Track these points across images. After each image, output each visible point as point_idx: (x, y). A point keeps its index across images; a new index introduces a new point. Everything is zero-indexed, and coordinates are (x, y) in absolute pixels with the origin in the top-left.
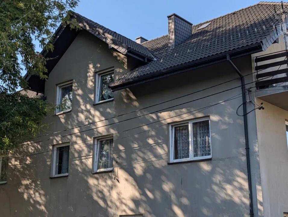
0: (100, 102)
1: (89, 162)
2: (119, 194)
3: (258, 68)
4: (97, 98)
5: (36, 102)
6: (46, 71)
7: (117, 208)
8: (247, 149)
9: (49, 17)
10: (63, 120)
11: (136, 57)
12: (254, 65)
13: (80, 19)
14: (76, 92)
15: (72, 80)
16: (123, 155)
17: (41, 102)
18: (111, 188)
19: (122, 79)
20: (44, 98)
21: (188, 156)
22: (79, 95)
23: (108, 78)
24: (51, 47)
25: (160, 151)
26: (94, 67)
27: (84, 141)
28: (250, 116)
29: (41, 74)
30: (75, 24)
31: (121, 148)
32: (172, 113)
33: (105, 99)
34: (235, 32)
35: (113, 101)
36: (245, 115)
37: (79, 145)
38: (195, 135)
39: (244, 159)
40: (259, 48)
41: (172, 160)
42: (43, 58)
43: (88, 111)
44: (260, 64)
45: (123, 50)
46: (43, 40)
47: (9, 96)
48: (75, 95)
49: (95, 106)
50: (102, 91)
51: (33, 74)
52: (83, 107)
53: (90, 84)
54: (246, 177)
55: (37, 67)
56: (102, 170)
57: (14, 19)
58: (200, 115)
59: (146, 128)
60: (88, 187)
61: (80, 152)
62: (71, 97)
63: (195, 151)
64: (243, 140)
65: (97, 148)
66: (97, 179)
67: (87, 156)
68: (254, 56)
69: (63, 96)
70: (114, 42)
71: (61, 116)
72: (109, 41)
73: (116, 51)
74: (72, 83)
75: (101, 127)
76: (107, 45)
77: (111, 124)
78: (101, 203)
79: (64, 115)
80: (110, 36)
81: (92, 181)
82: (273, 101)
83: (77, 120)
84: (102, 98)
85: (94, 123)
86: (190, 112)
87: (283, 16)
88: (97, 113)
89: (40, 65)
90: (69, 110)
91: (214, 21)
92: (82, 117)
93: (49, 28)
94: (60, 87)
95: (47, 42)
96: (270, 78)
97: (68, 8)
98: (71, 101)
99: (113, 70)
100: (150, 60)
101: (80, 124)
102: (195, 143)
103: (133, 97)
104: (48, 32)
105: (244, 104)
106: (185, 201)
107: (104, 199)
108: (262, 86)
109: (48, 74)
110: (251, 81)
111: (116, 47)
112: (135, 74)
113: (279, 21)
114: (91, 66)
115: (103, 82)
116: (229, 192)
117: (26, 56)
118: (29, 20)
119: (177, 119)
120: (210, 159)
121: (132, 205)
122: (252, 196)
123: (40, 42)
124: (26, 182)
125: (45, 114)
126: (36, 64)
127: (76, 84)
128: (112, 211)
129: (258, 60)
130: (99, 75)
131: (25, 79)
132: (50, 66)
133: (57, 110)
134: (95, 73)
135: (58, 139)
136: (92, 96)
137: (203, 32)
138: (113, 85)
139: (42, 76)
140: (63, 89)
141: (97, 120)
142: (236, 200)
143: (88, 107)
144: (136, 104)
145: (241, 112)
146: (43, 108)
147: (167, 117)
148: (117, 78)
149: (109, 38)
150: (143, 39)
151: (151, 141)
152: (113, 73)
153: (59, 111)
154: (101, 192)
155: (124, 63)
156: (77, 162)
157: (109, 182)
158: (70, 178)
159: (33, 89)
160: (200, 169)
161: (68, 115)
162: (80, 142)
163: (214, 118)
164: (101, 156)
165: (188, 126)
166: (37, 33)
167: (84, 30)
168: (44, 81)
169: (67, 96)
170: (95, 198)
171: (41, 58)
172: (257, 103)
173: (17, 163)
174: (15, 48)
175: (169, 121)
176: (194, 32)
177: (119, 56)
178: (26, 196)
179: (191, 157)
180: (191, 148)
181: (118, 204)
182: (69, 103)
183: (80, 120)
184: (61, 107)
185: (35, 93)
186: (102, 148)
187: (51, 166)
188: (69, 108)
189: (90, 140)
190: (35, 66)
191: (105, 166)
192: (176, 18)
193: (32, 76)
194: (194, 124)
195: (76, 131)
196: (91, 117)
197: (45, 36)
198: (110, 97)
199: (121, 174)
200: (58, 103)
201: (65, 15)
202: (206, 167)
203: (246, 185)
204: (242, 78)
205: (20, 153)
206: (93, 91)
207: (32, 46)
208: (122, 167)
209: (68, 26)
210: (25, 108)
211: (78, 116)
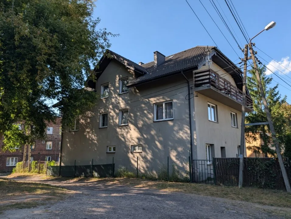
0: (122, 93)
1: (117, 121)
2: (131, 135)
3: (196, 77)
4: (121, 91)
5: (92, 93)
6: (96, 78)
7: (130, 142)
8: (190, 115)
9: (97, 53)
10: (104, 102)
11: (139, 72)
12: (194, 76)
13: (112, 53)
14: (110, 88)
15: (108, 83)
16: (133, 118)
17: (94, 93)
18: (127, 133)
19: (132, 82)
20: (95, 91)
21: (163, 118)
22: (112, 90)
23: (126, 82)
24: (98, 67)
25: (150, 116)
26: (119, 76)
27: (115, 111)
28: (191, 100)
29: (94, 80)
30: (109, 56)
31: (132, 115)
32: (155, 99)
33: (124, 92)
34: (186, 60)
35: (128, 92)
36: (189, 99)
37: (112, 113)
38: (166, 109)
39: (188, 119)
40: (196, 68)
41: (155, 120)
42: (95, 72)
43: (116, 98)
44: (197, 75)
45: (132, 68)
46: (95, 63)
47: (79, 90)
48: (110, 90)
49: (119, 95)
50: (123, 88)
51: (90, 79)
52: (114, 96)
53: (117, 85)
54: (189, 127)
55: (92, 77)
56: (123, 125)
57: (81, 53)
58: (169, 99)
59: (143, 105)
60: (117, 133)
61: (113, 117)
62: (108, 91)
63: (166, 116)
64: (188, 111)
65: (120, 115)
66: (121, 129)
67: (116, 118)
68: (194, 71)
69: (104, 90)
70: (128, 64)
71: (103, 100)
72: (126, 64)
73: (129, 69)
74: (108, 84)
75: (122, 105)
76: (125, 66)
77: (127, 103)
78: (123, 139)
79: (105, 99)
80: (126, 62)
81: (118, 130)
82: (203, 93)
83: (111, 102)
84: (123, 91)
85: (119, 103)
86: (163, 98)
87: (208, 53)
88: (121, 99)
89: (93, 76)
90: (107, 97)
91: (176, 55)
92: (113, 100)
93: (97, 57)
94: (103, 86)
95: (96, 64)
96: (201, 82)
97: (106, 48)
98: (108, 93)
99: (128, 78)
100: (145, 73)
101: (112, 104)
102: (166, 112)
103: (138, 91)
104: (96, 60)
105: (189, 94)
106: (161, 139)
107: (124, 137)
108: (197, 86)
109: (97, 80)
110: (192, 84)
111: (129, 67)
112: (138, 80)
113: (206, 55)
114: (117, 76)
115: (123, 84)
116: (181, 134)
117: (86, 71)
118: (88, 54)
119: (158, 101)
120: (173, 120)
121: (137, 140)
122: (191, 137)
123: (93, 64)
124: (87, 130)
125: (96, 99)
126: (91, 75)
127: (110, 85)
128: (128, 143)
129: (196, 74)
130: (121, 80)
131: (87, 82)
132: (98, 76)
133: (102, 97)
134: (119, 79)
135: (102, 110)
136: (118, 91)
137: (170, 60)
138: (127, 85)
139: (94, 81)
140: (104, 87)
141: (120, 102)
142: (184, 138)
143: (116, 95)
144: (139, 94)
145: (187, 98)
146: (95, 96)
147: (153, 100)
148: (130, 82)
149: (126, 63)
150: (142, 63)
151: (145, 112)
152: (128, 79)
153: (103, 97)
154: (123, 135)
155: (133, 75)
156: (112, 121)
157: (126, 130)
158: (108, 128)
159: (90, 87)
160: (168, 124)
161: (107, 99)
162: (112, 112)
163: (175, 101)
164: (123, 118)
165: (162, 105)
166: (91, 60)
167: (114, 59)
168: (95, 83)
169: (106, 90)
170: (120, 137)
171: (94, 72)
172: (195, 94)
173: (83, 121)
174: (81, 67)
175: (154, 102)
176: (166, 60)
177: (130, 71)
178: (88, 136)
179: (164, 119)
180: (164, 115)
181: (130, 140)
182: (107, 94)
183: (112, 101)
184: (104, 95)
185: (91, 89)
186: (123, 115)
187: (99, 123)
188: (107, 96)
189: (117, 111)
190: (91, 76)
191: (124, 123)
192: (158, 53)
193: (90, 81)
194: (166, 104)
195: (111, 107)
196: (117, 100)
197: (95, 61)
198: (126, 91)
199: (132, 126)
200: (102, 93)
201: (105, 52)
202: (171, 123)
203: (189, 132)
204: (188, 82)
205: (85, 117)
206: (118, 88)
207: (89, 66)
208: (132, 124)
209: (106, 57)
210: (87, 95)
211: (111, 100)
